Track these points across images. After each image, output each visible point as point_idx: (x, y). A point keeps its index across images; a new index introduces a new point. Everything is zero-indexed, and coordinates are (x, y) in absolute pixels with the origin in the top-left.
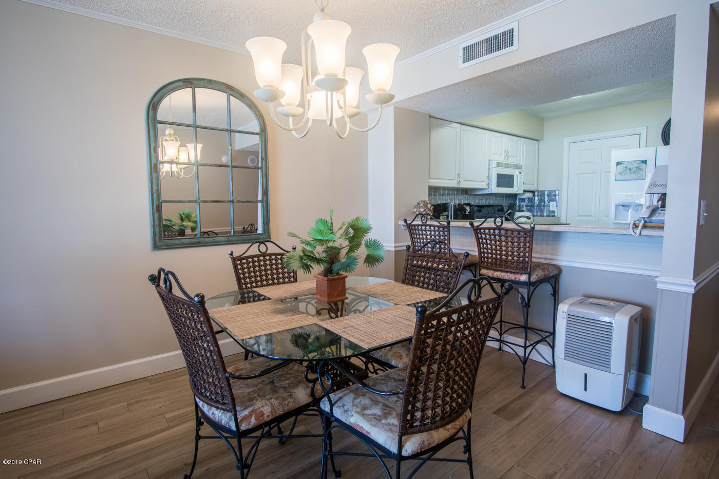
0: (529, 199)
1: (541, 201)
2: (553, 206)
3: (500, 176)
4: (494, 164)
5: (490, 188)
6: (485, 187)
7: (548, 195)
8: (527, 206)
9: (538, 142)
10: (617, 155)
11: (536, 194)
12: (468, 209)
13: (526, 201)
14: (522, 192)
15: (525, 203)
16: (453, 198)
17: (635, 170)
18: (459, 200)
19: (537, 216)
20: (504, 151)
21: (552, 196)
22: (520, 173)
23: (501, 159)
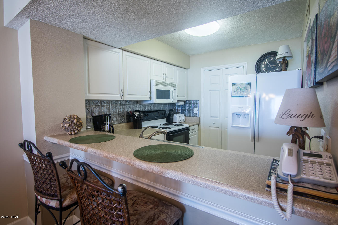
0: (182, 105)
1: (190, 107)
2: (196, 110)
3: (159, 92)
4: (154, 83)
5: (152, 99)
6: (148, 99)
7: (193, 104)
8: (182, 110)
9: (186, 70)
10: (232, 79)
11: (187, 102)
12: (137, 114)
13: (181, 107)
14: (176, 102)
15: (180, 108)
16: (126, 107)
17: (243, 89)
18: (131, 108)
19: (187, 116)
20: (162, 74)
21: (196, 104)
22: (175, 89)
23: (161, 79)
